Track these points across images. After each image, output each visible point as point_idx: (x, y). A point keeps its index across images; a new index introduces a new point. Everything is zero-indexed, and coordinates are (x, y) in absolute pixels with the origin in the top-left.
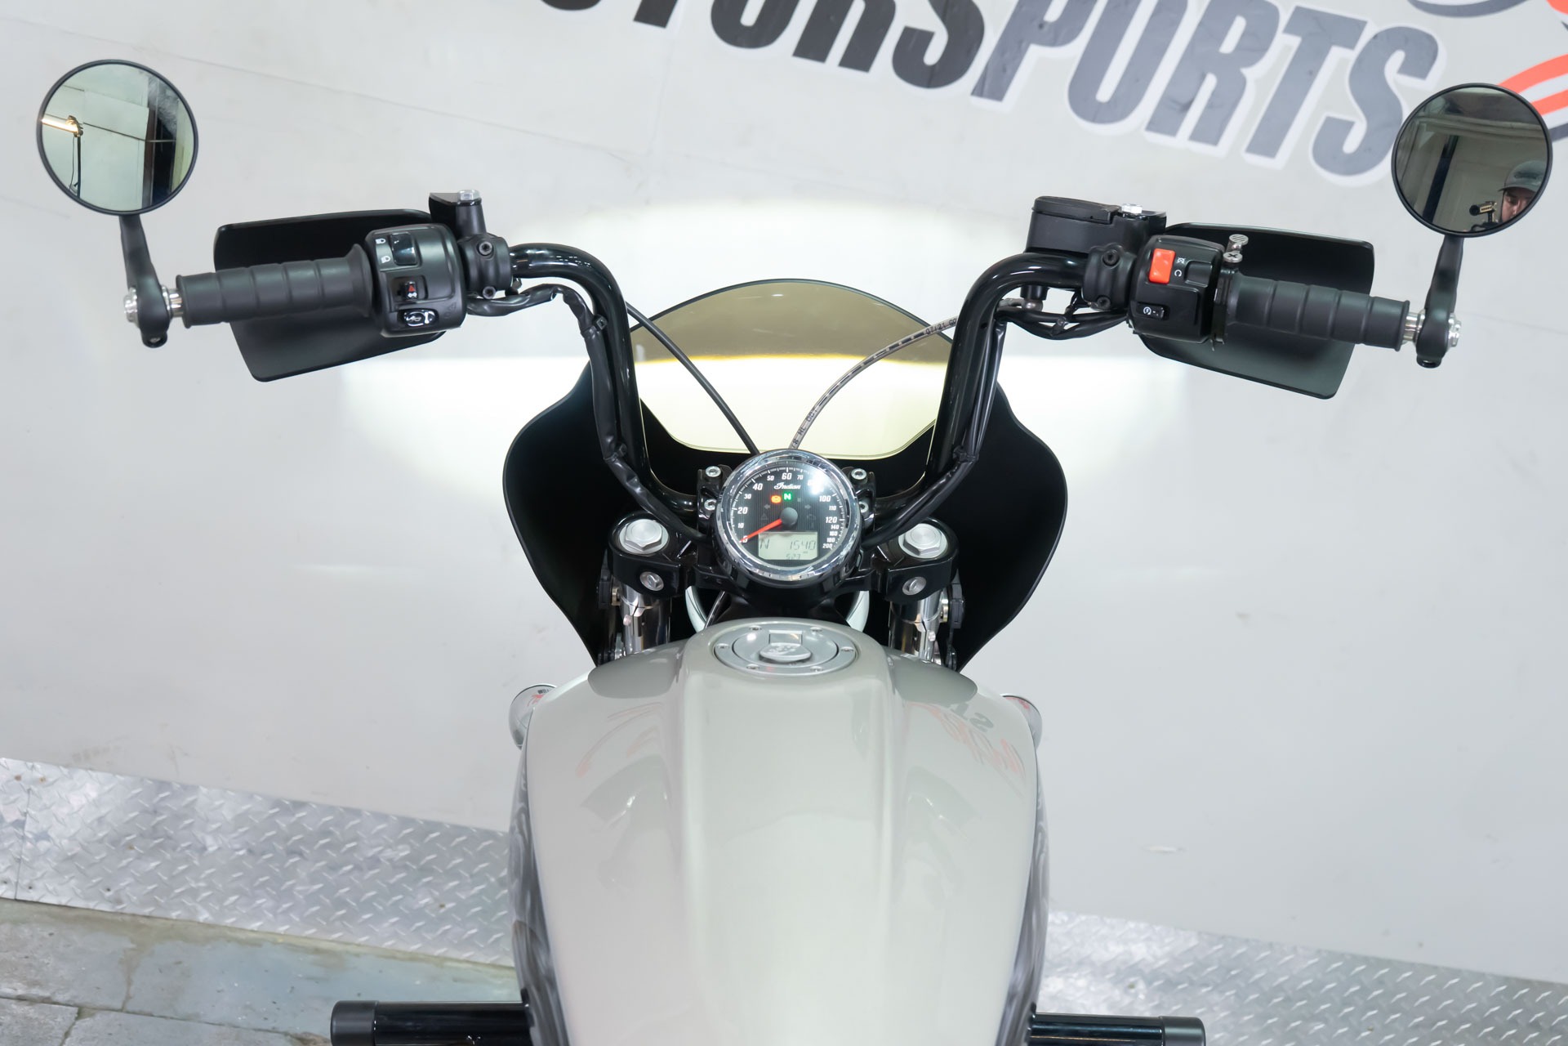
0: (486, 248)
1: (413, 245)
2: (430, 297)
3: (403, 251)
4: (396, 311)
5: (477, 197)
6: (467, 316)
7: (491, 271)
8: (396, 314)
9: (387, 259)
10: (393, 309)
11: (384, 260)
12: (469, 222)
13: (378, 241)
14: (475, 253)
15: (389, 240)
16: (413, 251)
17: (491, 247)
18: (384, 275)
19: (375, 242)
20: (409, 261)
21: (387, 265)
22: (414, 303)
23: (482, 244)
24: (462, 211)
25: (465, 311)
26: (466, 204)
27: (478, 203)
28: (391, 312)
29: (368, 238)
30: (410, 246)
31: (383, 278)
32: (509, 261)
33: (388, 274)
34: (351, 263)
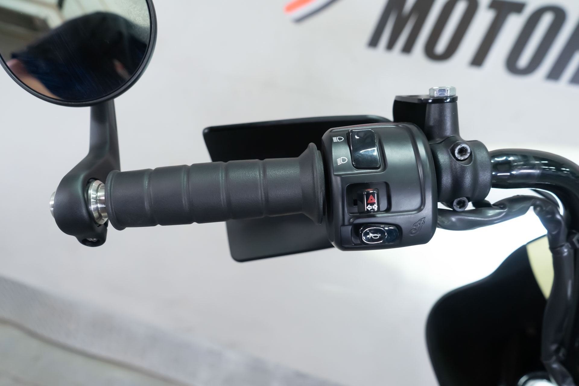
0: (462, 151)
1: (377, 144)
2: (393, 209)
3: (362, 152)
4: (350, 224)
5: (452, 94)
6: (438, 230)
7: (468, 179)
8: (350, 228)
9: (344, 160)
10: (346, 222)
11: (340, 162)
12: (441, 121)
13: (335, 139)
14: (450, 156)
15: (348, 139)
16: (374, 152)
17: (469, 151)
18: (339, 179)
19: (332, 140)
20: (370, 163)
21: (343, 168)
22: (374, 216)
23: (459, 147)
24: (433, 111)
25: (435, 224)
26: (439, 101)
27: (454, 100)
28: (343, 225)
29: (325, 136)
30: (373, 146)
31: (337, 182)
32: (489, 168)
33: (344, 179)
34: (302, 165)
